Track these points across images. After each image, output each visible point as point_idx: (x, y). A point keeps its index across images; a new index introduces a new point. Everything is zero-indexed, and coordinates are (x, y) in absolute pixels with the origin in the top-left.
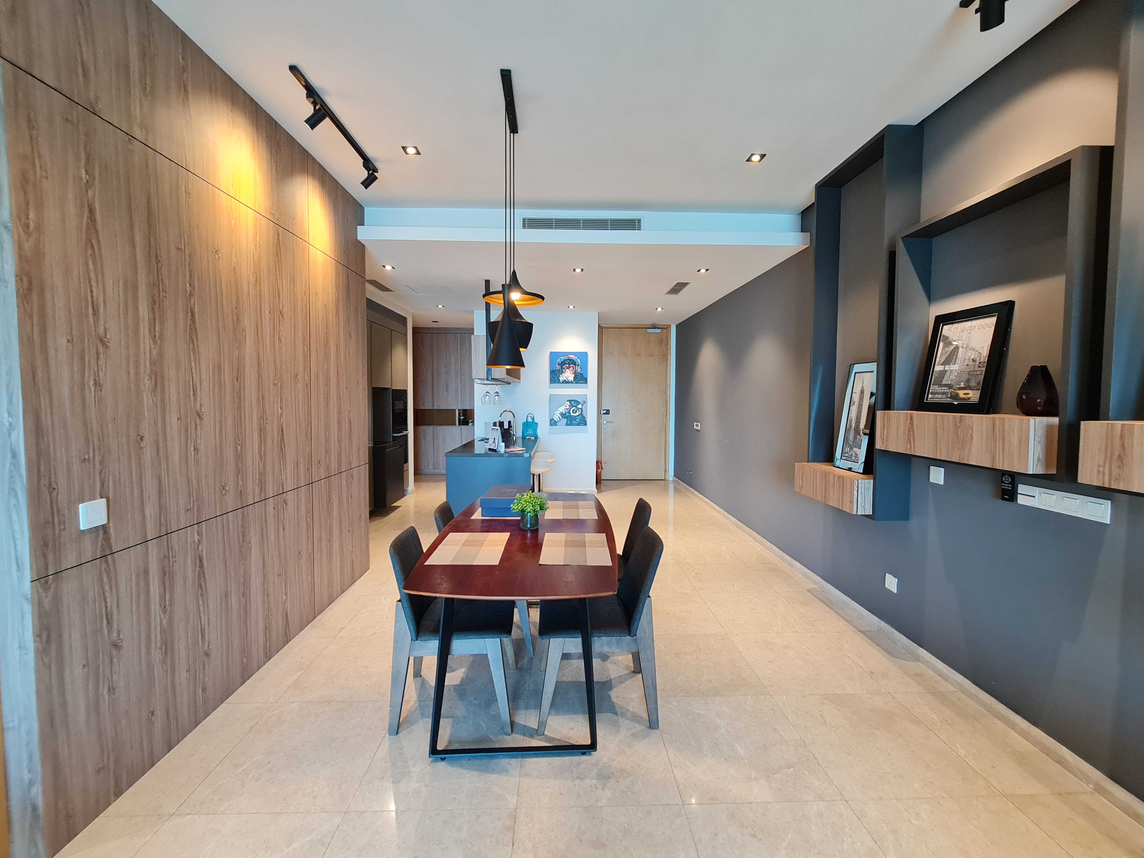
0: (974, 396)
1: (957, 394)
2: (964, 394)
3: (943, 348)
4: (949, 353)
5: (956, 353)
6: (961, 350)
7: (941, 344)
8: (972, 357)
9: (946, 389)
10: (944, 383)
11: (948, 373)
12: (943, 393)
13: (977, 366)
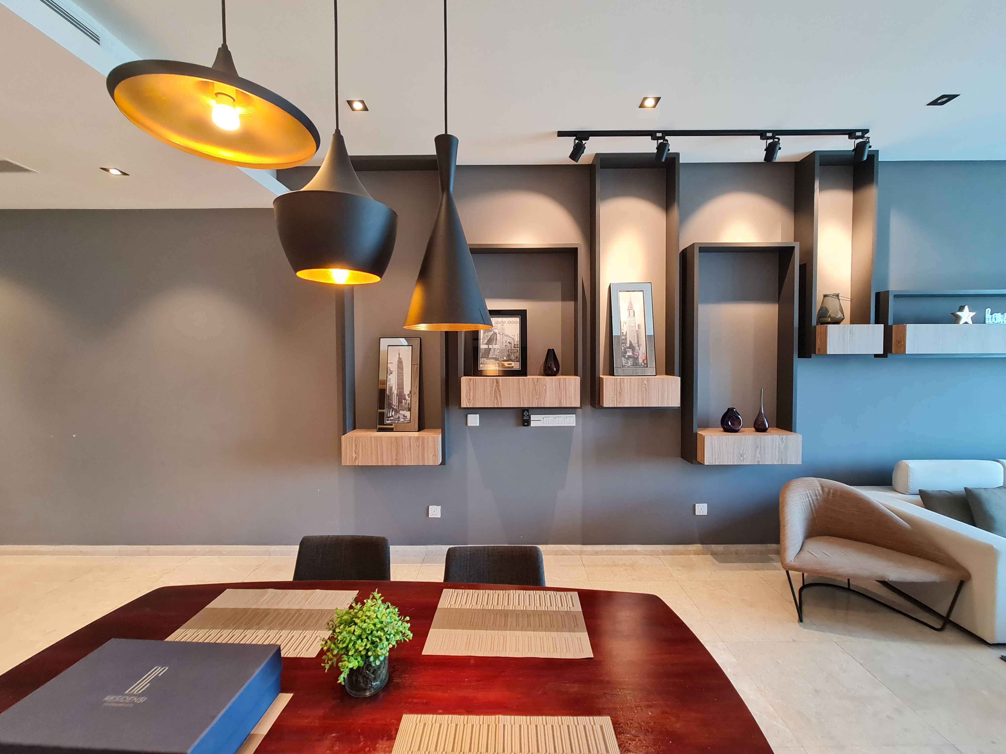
0: (516, 366)
1: (503, 364)
2: (508, 364)
3: (484, 333)
4: (490, 337)
5: (495, 338)
8: (508, 341)
9: (494, 361)
10: (490, 356)
11: (492, 351)
12: (492, 364)
13: (513, 347)
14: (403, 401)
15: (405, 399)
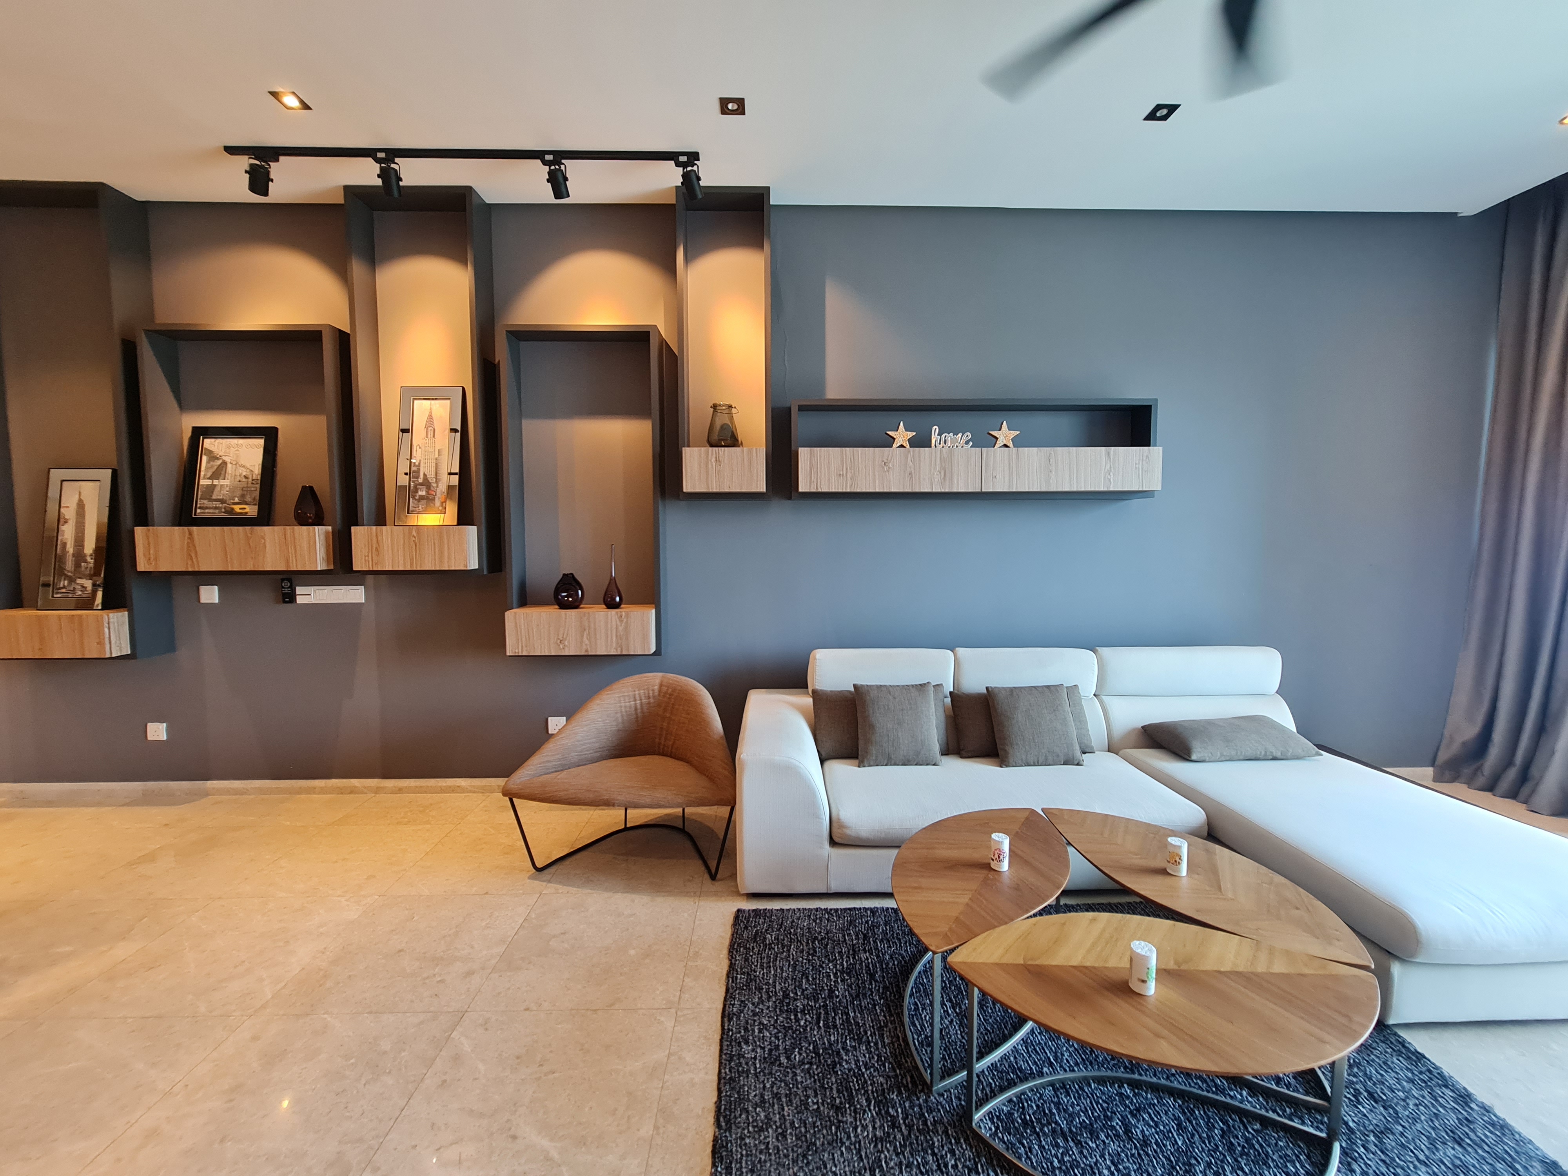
0: (251, 510)
1: (233, 509)
2: (240, 509)
3: (208, 462)
4: (216, 467)
5: (224, 469)
6: (229, 466)
7: (205, 458)
8: (244, 474)
9: (218, 504)
10: (214, 497)
11: (218, 488)
12: (216, 508)
13: (250, 483)
14: (83, 564)
15: (86, 562)
